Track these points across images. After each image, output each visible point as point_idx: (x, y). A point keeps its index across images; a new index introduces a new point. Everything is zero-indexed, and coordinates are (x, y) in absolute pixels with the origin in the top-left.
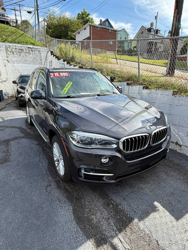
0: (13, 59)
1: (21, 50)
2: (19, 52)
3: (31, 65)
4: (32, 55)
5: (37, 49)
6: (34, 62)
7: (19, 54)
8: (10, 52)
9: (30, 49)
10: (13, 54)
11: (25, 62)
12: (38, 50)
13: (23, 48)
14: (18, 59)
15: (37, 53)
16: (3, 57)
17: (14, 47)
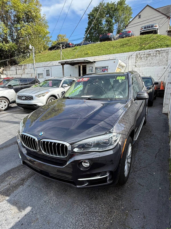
0: (140, 64)
1: (149, 54)
2: (147, 57)
3: (155, 67)
4: (158, 58)
5: (164, 51)
6: (158, 64)
7: (146, 58)
8: (139, 58)
9: (158, 52)
10: (141, 59)
11: (150, 65)
12: (166, 51)
13: (151, 52)
14: (144, 63)
15: (164, 54)
16: (133, 63)
17: (144, 53)
